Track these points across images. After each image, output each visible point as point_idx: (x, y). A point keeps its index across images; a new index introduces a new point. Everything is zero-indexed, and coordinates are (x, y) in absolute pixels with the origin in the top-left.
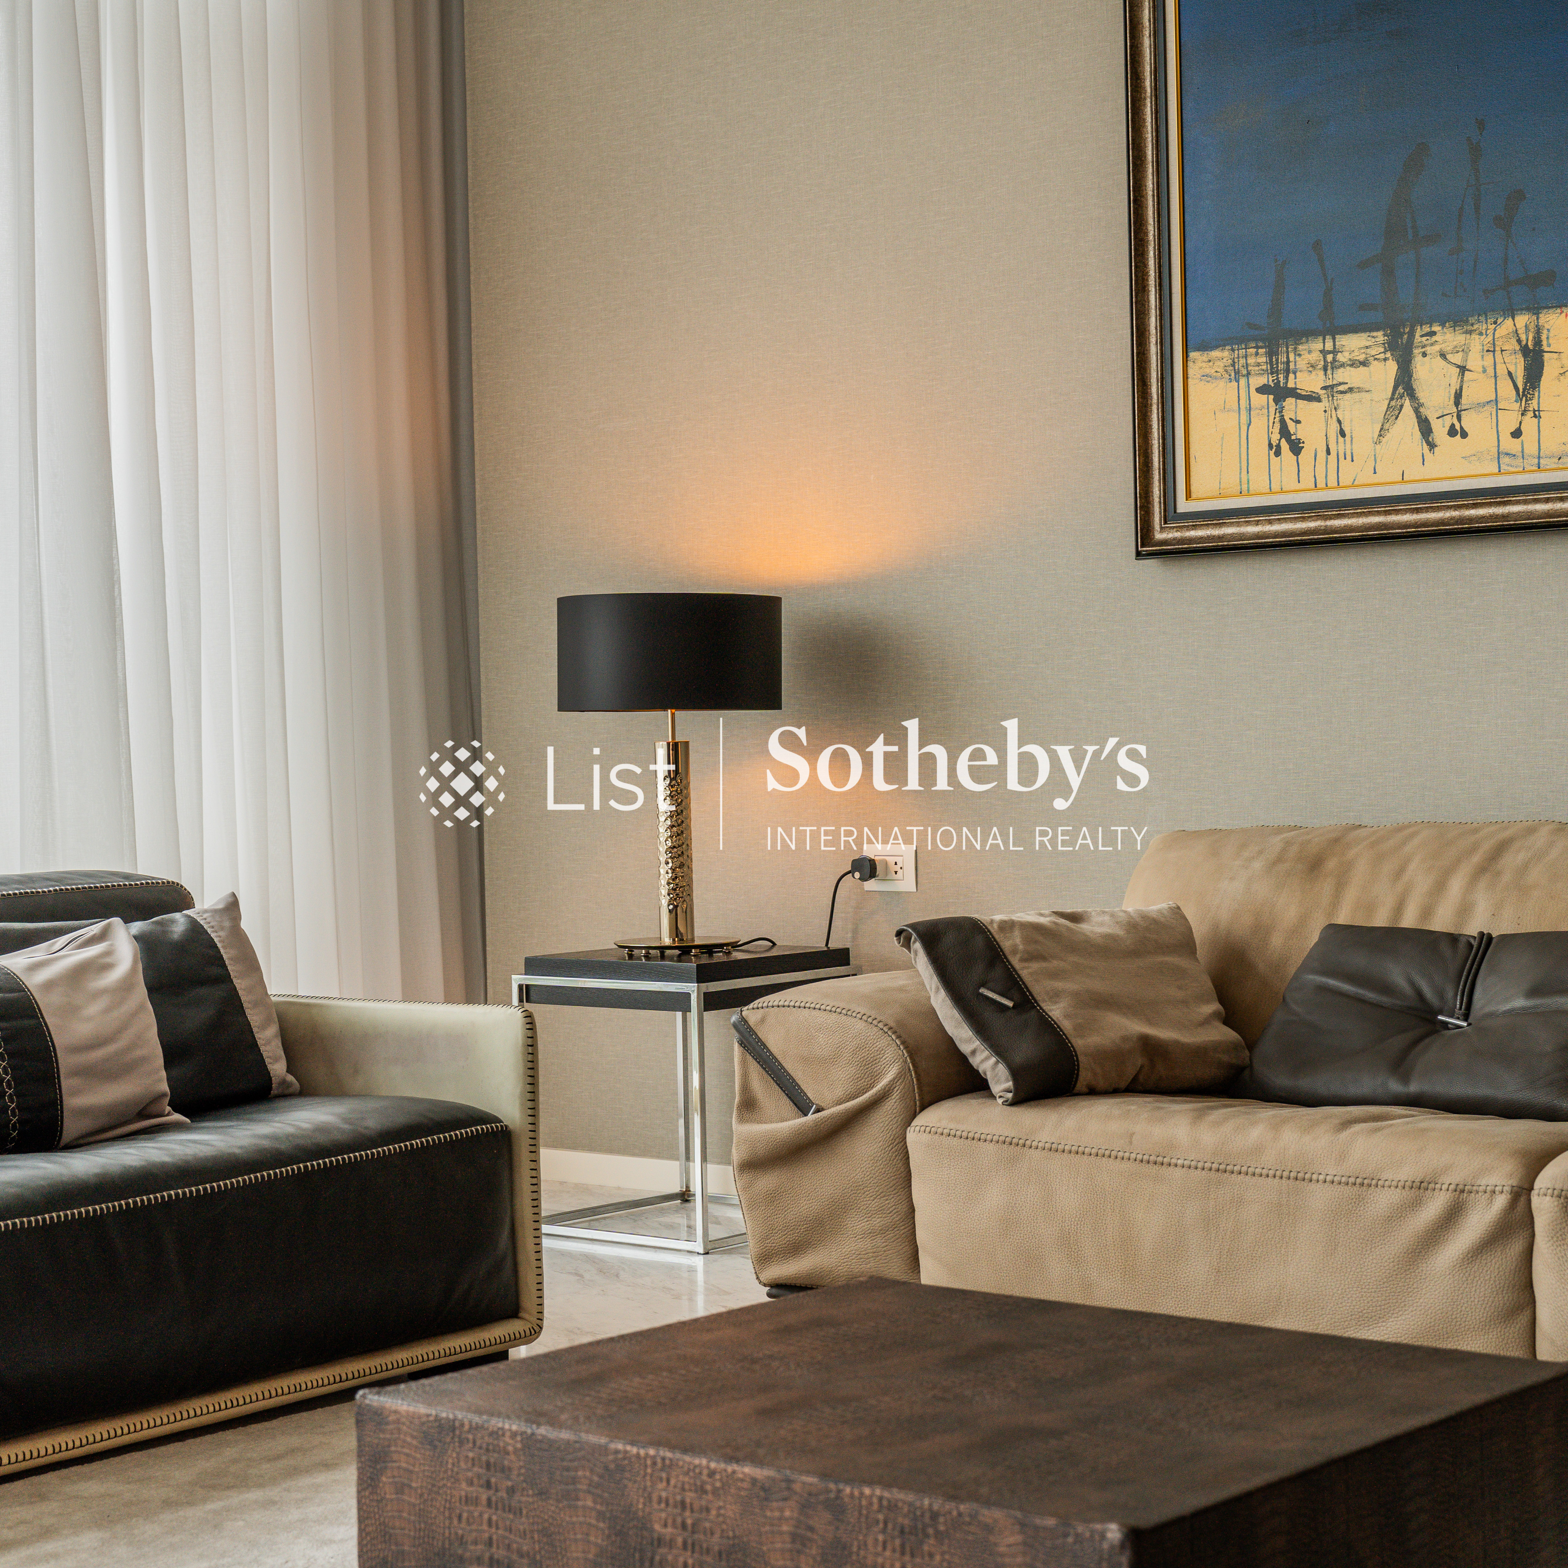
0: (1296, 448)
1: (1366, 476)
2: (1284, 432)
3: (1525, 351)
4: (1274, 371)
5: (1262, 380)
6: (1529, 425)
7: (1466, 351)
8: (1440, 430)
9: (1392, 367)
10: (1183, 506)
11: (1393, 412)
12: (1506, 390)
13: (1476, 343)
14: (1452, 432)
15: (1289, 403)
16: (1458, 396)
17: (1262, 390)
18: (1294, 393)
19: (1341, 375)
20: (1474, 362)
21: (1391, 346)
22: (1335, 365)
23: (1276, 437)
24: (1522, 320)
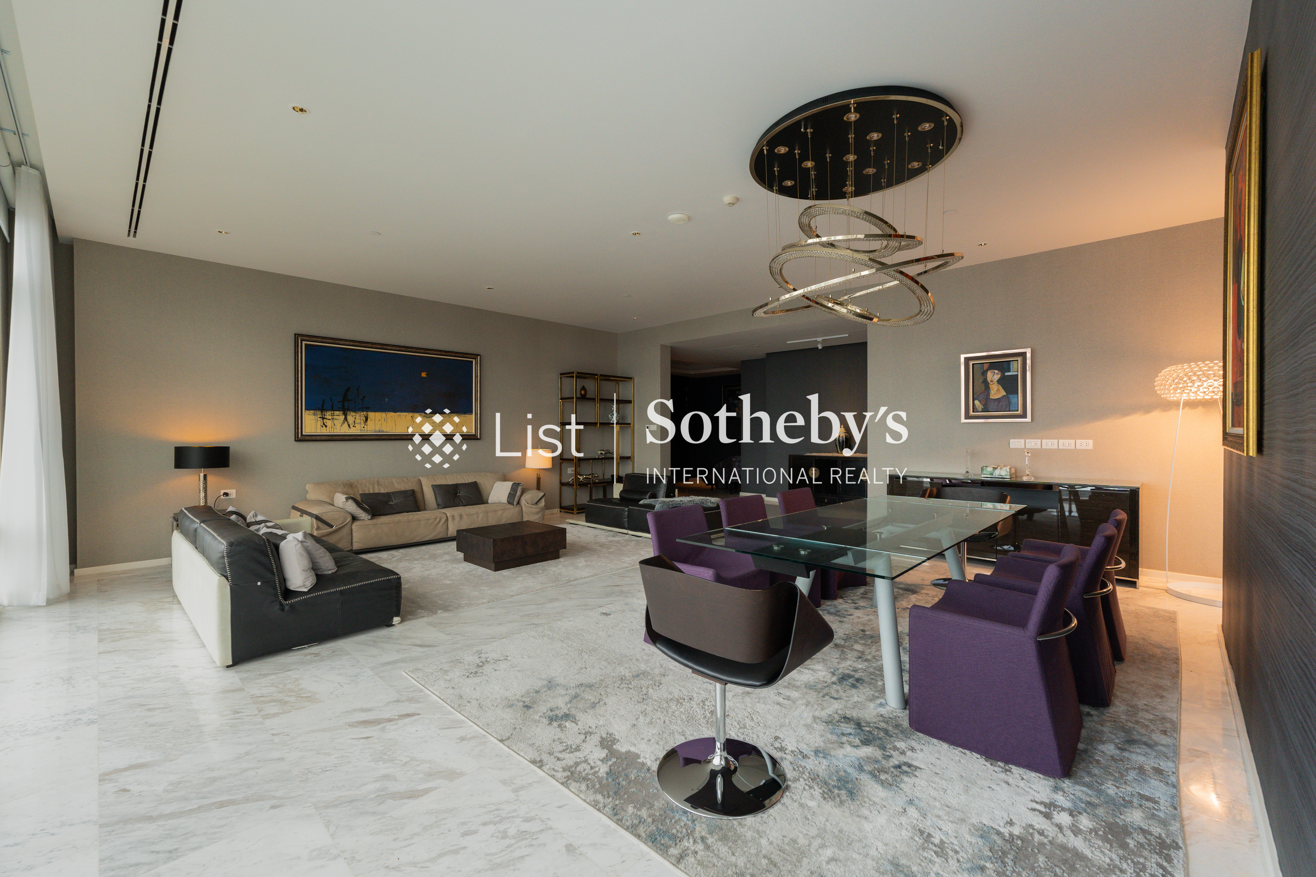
0: (326, 426)
1: (339, 431)
2: (324, 424)
3: (365, 417)
4: (322, 415)
5: (320, 416)
6: (366, 426)
7: (356, 416)
8: (351, 426)
9: (344, 417)
10: (304, 433)
11: (343, 423)
12: (362, 421)
13: (357, 415)
14: (353, 426)
15: (325, 420)
16: (354, 422)
17: (319, 417)
18: (326, 418)
19: (334, 417)
20: (357, 417)
21: (344, 414)
22: (333, 415)
23: (322, 425)
24: (365, 413)
